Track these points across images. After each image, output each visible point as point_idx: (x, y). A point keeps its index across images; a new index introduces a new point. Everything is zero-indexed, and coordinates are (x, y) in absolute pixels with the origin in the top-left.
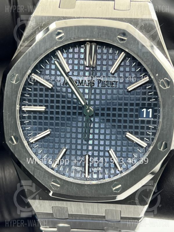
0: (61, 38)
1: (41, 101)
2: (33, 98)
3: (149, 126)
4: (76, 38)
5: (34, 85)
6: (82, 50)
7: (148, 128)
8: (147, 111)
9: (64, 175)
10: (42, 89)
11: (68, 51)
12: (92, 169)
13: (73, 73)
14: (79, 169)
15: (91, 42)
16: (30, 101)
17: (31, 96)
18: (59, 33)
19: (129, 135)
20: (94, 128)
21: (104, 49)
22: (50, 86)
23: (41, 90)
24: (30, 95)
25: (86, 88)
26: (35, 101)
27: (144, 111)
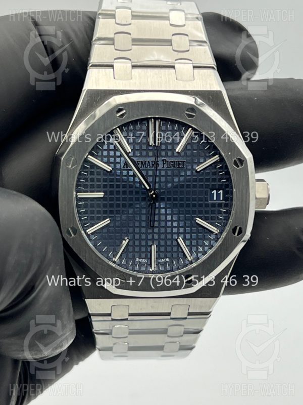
0: (122, 115)
1: (99, 186)
2: (89, 183)
3: (221, 210)
4: (140, 115)
5: (91, 168)
6: (144, 128)
7: (220, 212)
8: (217, 193)
9: (127, 268)
10: (100, 172)
11: (128, 128)
13: (134, 154)
15: (155, 119)
16: (86, 186)
17: (87, 181)
18: (120, 110)
19: (199, 221)
20: (159, 214)
21: (169, 125)
22: (108, 168)
23: (98, 174)
24: (86, 179)
25: (150, 170)
26: (92, 186)
27: (214, 193)
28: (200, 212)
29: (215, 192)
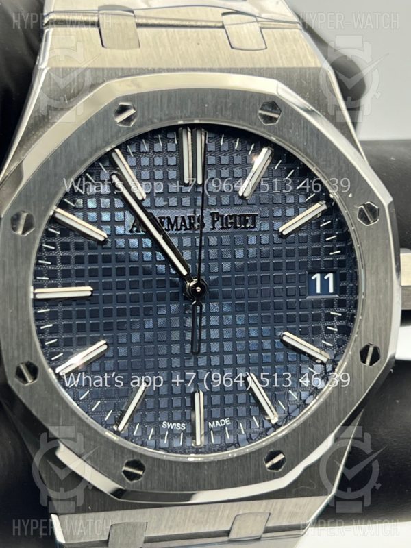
0: (128, 120)
1: (80, 274)
2: (59, 267)
3: (332, 313)
4: (164, 118)
5: (61, 235)
6: (172, 147)
7: (330, 318)
9: (144, 444)
10: (82, 244)
11: (138, 147)
12: (210, 423)
13: (153, 201)
14: (178, 427)
15: (194, 127)
16: (52, 274)
17: (54, 263)
18: (123, 109)
19: (290, 338)
20: (209, 327)
21: (222, 141)
22: (100, 234)
23: (79, 247)
24: (53, 260)
26: (66, 274)
27: (315, 280)
28: (291, 319)
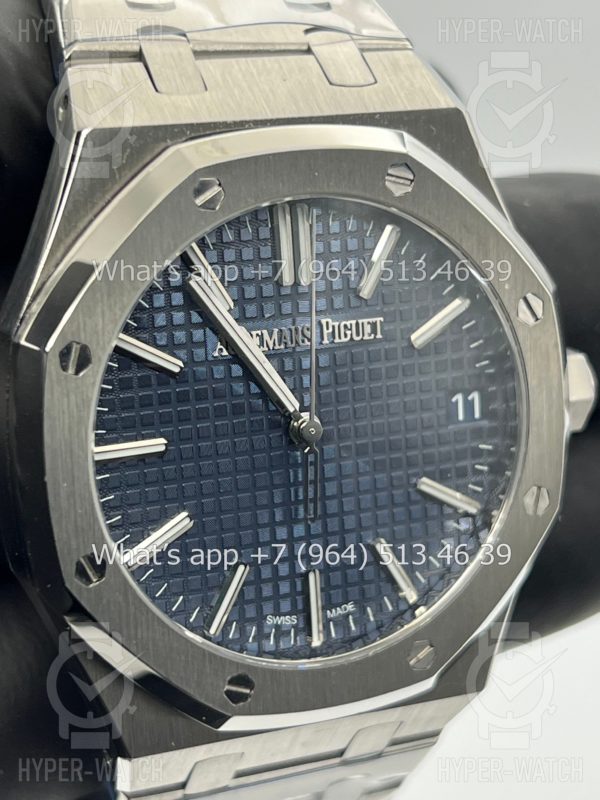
0: (212, 201)
2: (120, 415)
3: (481, 446)
5: (121, 369)
7: (478, 453)
8: (466, 401)
9: (243, 650)
11: (219, 236)
12: (329, 612)
14: (288, 621)
17: (112, 408)
18: (205, 186)
21: (331, 219)
22: (173, 363)
23: (144, 382)
24: (109, 404)
25: (289, 355)
26: (130, 423)
27: (457, 402)
28: (428, 460)
29: (459, 398)
